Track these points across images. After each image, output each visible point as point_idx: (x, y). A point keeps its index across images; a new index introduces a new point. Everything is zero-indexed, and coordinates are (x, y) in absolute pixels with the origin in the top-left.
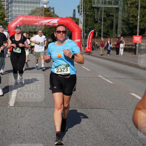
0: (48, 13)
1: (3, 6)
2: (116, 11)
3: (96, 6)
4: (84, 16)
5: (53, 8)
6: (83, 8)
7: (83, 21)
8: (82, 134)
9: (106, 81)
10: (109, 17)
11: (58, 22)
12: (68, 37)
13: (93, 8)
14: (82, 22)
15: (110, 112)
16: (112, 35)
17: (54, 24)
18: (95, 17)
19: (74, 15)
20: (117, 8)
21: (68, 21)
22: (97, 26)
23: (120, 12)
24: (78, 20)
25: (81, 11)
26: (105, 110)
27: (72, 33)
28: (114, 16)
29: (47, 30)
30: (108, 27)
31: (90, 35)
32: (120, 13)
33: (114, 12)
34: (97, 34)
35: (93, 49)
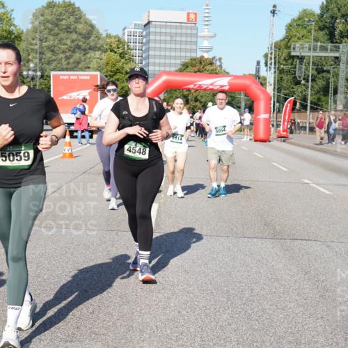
0: (212, 68)
1: (133, 56)
2: (336, 63)
3: (298, 54)
4: (275, 72)
5: (220, 59)
6: (275, 58)
7: (275, 81)
8: (278, 286)
9: (318, 190)
10: (322, 74)
11: (228, 83)
12: (247, 110)
13: (293, 57)
14: (272, 82)
15: (328, 246)
16: (326, 107)
17: (222, 86)
18: (295, 74)
19: (258, 70)
20: (337, 58)
21: (247, 82)
22: (300, 90)
23: (341, 64)
24: (265, 79)
25: (271, 64)
26: (319, 243)
27: (253, 102)
28: (331, 72)
29: (208, 97)
30: (319, 92)
31: (287, 106)
32: (342, 66)
33: (331, 65)
34: (298, 104)
35: (291, 132)
